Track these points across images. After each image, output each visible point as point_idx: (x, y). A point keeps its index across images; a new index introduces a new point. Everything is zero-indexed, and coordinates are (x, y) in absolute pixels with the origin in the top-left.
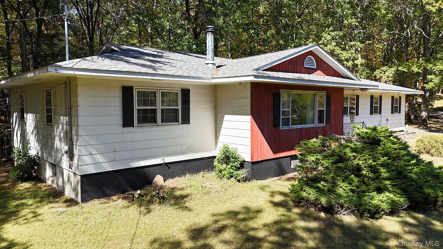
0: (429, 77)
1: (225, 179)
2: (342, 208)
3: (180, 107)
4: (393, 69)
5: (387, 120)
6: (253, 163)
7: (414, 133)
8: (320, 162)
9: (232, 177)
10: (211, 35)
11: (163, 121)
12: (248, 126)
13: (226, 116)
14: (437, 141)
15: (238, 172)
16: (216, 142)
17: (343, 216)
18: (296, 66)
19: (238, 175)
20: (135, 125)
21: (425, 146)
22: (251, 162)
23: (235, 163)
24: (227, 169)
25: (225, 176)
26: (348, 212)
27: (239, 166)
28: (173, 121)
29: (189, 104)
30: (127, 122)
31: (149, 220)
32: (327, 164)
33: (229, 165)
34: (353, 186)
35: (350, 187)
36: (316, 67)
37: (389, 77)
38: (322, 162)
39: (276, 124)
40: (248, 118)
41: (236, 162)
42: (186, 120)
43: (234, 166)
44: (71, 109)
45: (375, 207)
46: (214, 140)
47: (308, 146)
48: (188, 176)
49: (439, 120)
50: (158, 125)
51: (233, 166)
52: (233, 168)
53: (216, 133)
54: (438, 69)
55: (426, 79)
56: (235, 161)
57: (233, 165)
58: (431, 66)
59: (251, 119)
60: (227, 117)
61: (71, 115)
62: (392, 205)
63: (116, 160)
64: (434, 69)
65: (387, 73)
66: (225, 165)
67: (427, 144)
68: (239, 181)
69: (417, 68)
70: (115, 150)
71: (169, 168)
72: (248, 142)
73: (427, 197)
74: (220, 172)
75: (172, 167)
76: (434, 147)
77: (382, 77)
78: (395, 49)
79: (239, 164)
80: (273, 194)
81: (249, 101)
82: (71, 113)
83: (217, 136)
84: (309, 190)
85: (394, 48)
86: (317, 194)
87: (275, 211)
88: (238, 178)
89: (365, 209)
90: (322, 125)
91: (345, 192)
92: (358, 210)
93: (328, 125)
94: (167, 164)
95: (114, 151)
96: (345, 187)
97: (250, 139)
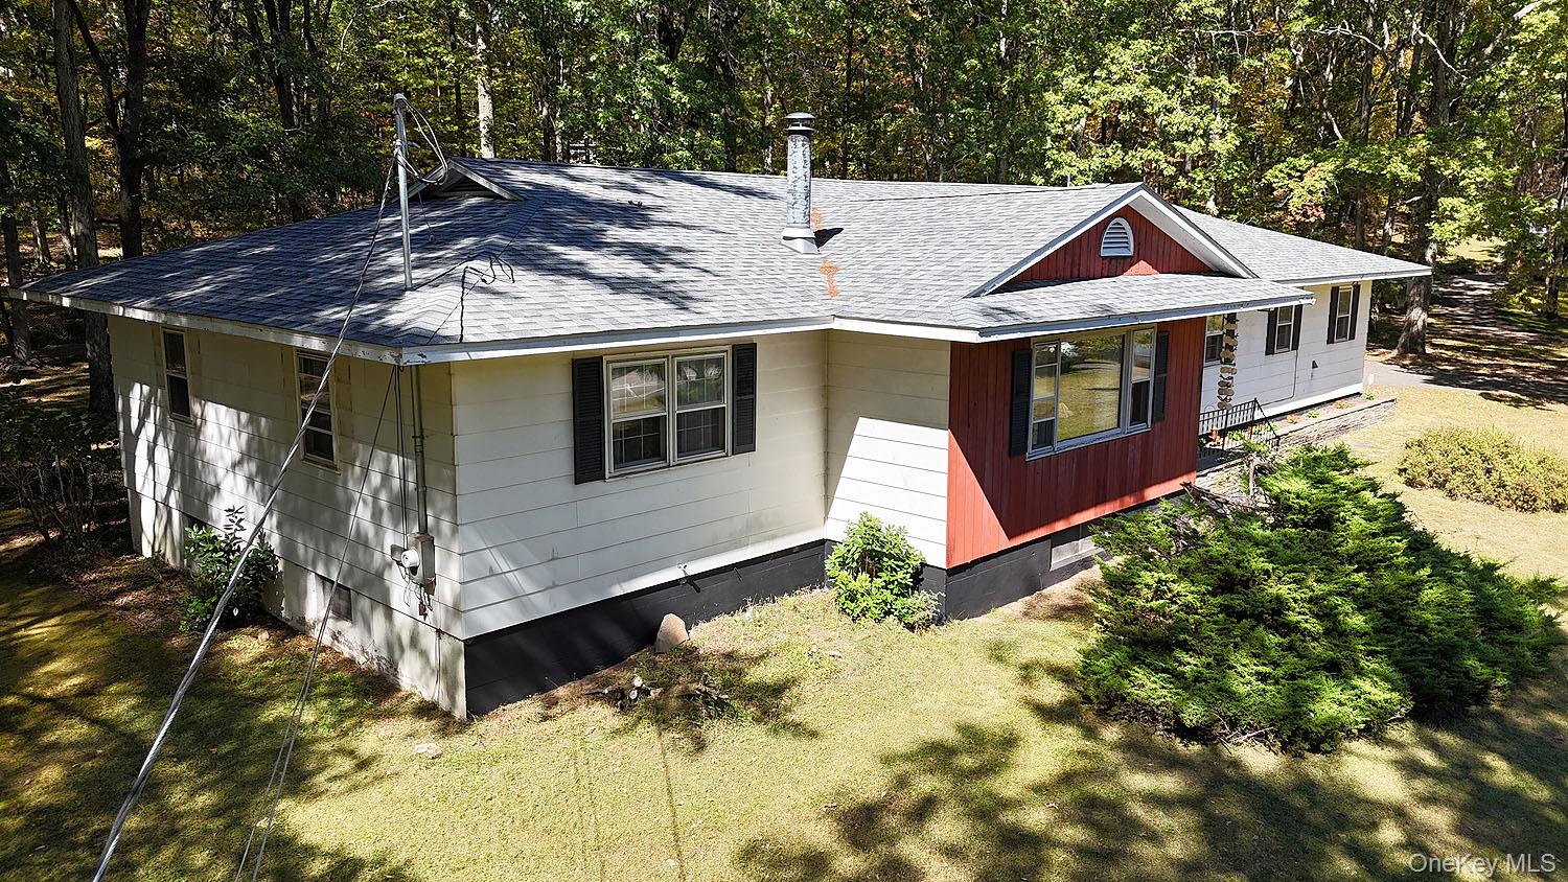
0: (1446, 202)
1: (870, 623)
2: (1232, 729)
3: (727, 403)
4: (1329, 166)
5: (1315, 366)
6: (952, 572)
7: (1393, 401)
8: (1168, 589)
9: (888, 613)
10: (803, 145)
11: (681, 452)
12: (941, 460)
13: (862, 421)
14: (1470, 450)
15: (909, 601)
16: (828, 499)
17: (1236, 748)
18: (1076, 258)
19: (910, 612)
20: (607, 475)
21: (1431, 467)
22: (947, 571)
23: (896, 572)
24: (874, 591)
25: (869, 614)
26: (1249, 738)
27: (909, 581)
28: (706, 449)
29: (753, 392)
30: (587, 467)
31: (695, 778)
32: (1190, 598)
33: (881, 577)
34: (1264, 664)
35: (1255, 668)
36: (1132, 250)
37: (1316, 193)
38: (1174, 587)
39: (1017, 447)
40: (942, 437)
41: (901, 567)
42: (745, 440)
43: (896, 583)
44: (422, 437)
45: (1325, 725)
46: (819, 491)
47: (1129, 534)
48: (751, 612)
49: (1457, 310)
50: (669, 466)
51: (893, 582)
52: (891, 587)
53: (827, 469)
54: (1478, 179)
55: (1436, 207)
56: (897, 565)
57: (894, 578)
58: (1455, 165)
59: (950, 443)
60: (864, 425)
61: (423, 456)
62: (1368, 713)
63: (557, 583)
64: (1464, 178)
65: (1308, 180)
66: (863, 576)
67: (1438, 457)
68: (911, 627)
69: (1406, 166)
70: (556, 555)
71: (698, 590)
72: (941, 508)
73: (1460, 682)
74: (852, 598)
75: (708, 587)
76: (1459, 469)
77: (1291, 190)
78: (1331, 77)
79: (908, 576)
80: (1027, 672)
81: (943, 385)
82: (422, 452)
83: (832, 479)
84: (1140, 676)
85: (1328, 70)
86: (1163, 687)
87: (1040, 733)
88: (910, 620)
89: (1298, 729)
90: (1141, 428)
91: (1242, 680)
92: (1277, 735)
93: (1158, 425)
94: (691, 580)
95: (553, 559)
96: (1243, 665)
97: (944, 502)
